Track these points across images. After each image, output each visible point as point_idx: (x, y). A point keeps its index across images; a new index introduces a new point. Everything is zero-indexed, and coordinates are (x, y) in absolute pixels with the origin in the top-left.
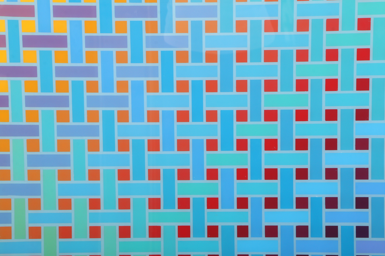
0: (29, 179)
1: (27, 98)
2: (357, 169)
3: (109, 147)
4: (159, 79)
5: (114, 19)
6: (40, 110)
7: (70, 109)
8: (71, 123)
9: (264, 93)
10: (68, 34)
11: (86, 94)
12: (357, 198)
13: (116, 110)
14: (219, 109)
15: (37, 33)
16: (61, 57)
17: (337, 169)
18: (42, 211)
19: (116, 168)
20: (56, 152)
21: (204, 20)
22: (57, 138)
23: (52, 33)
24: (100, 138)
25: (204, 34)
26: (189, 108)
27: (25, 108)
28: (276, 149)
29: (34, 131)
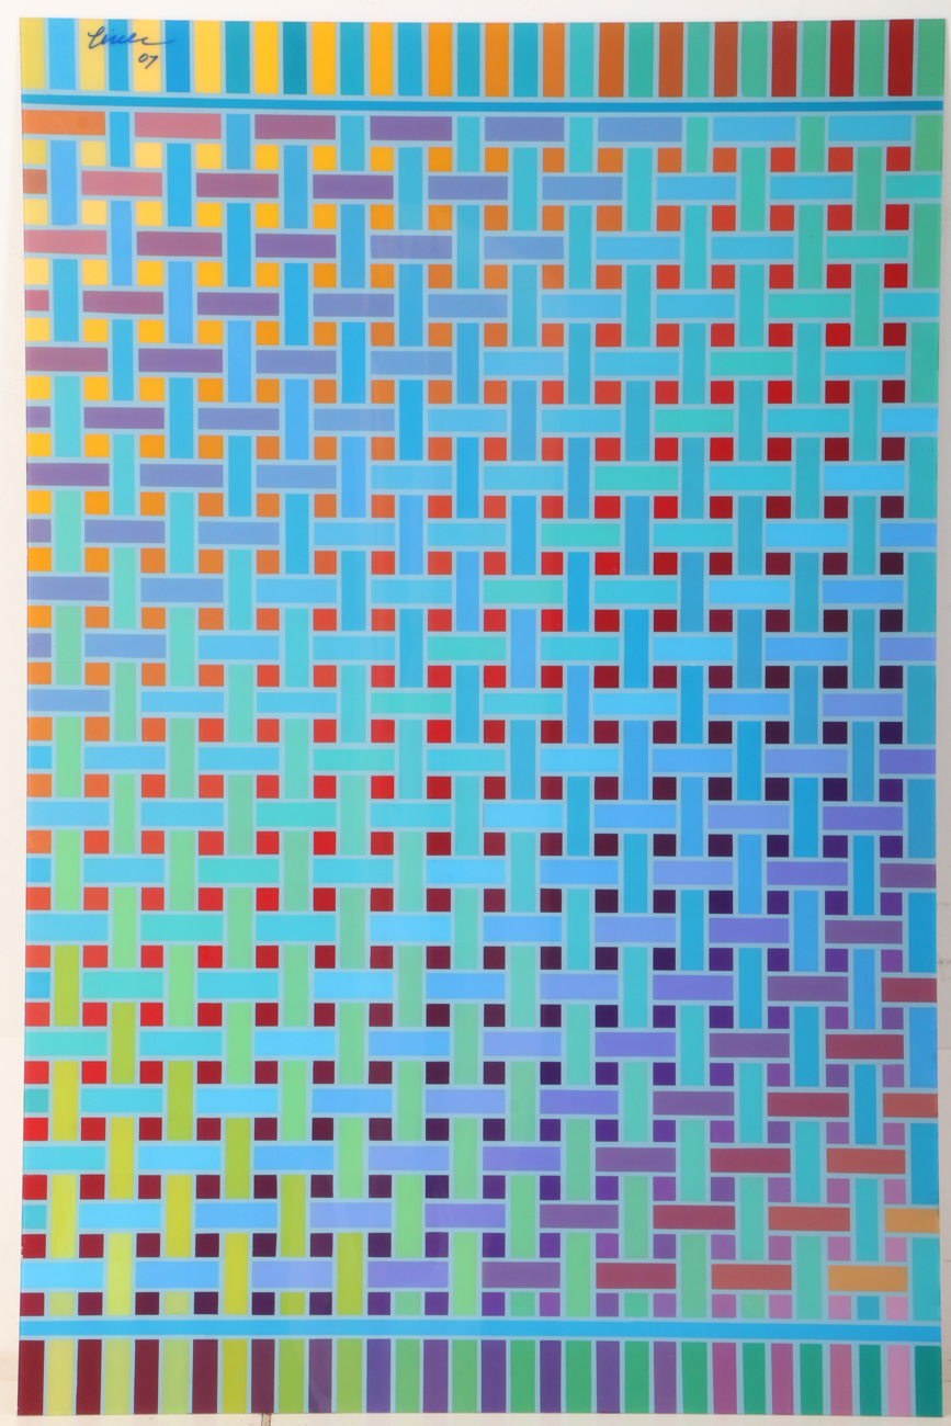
0: (144, 626)
1: (144, 468)
2: (768, 612)
3: (296, 566)
4: (395, 434)
5: (312, 319)
6: (168, 491)
7: (224, 490)
8: (226, 518)
9: (594, 465)
10: (224, 347)
11: (255, 462)
12: (768, 668)
13: (311, 493)
14: (509, 494)
15: (166, 345)
16: (210, 391)
17: (731, 611)
18: (169, 688)
19: (310, 607)
20: (196, 575)
21: (481, 322)
22: (198, 547)
23: (196, 345)
24: (281, 547)
25: (483, 349)
26: (452, 492)
27: (139, 489)
28: (617, 572)
29: (154, 532)
